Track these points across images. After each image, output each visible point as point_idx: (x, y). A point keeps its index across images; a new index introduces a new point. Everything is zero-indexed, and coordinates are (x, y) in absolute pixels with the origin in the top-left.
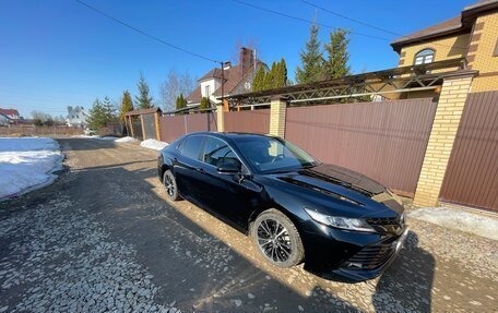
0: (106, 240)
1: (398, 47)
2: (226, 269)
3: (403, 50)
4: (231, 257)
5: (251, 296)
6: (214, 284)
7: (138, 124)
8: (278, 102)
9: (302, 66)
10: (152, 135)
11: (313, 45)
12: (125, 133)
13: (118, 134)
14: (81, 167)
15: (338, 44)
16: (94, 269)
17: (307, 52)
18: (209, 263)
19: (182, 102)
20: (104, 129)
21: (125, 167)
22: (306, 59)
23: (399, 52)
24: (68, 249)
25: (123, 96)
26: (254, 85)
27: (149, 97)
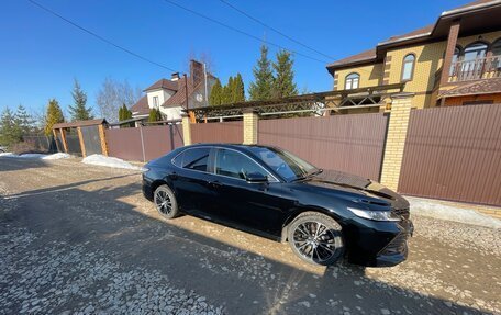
0: (120, 271)
1: (332, 70)
2: (273, 277)
3: (336, 73)
4: (270, 265)
5: (312, 296)
6: (272, 292)
7: (73, 137)
8: (251, 115)
9: (255, 81)
10: (96, 149)
11: (264, 63)
12: (53, 149)
13: (43, 150)
14: (15, 192)
15: (284, 64)
16: (129, 304)
17: (259, 69)
18: (252, 274)
19: (125, 113)
20: (21, 144)
21: (81, 187)
22: (258, 76)
23: (333, 75)
24: (75, 289)
25: (48, 106)
26: (212, 98)
27: (87, 108)
